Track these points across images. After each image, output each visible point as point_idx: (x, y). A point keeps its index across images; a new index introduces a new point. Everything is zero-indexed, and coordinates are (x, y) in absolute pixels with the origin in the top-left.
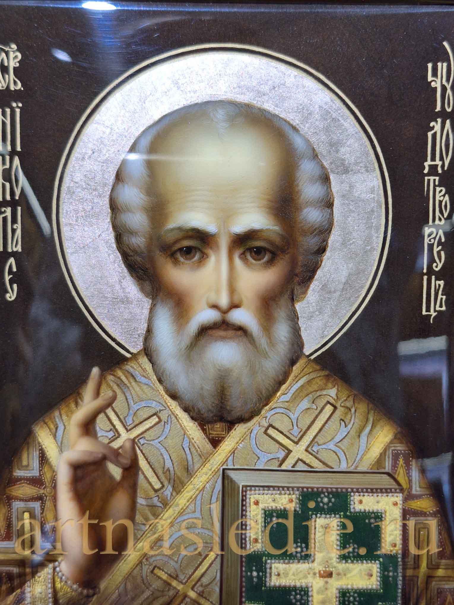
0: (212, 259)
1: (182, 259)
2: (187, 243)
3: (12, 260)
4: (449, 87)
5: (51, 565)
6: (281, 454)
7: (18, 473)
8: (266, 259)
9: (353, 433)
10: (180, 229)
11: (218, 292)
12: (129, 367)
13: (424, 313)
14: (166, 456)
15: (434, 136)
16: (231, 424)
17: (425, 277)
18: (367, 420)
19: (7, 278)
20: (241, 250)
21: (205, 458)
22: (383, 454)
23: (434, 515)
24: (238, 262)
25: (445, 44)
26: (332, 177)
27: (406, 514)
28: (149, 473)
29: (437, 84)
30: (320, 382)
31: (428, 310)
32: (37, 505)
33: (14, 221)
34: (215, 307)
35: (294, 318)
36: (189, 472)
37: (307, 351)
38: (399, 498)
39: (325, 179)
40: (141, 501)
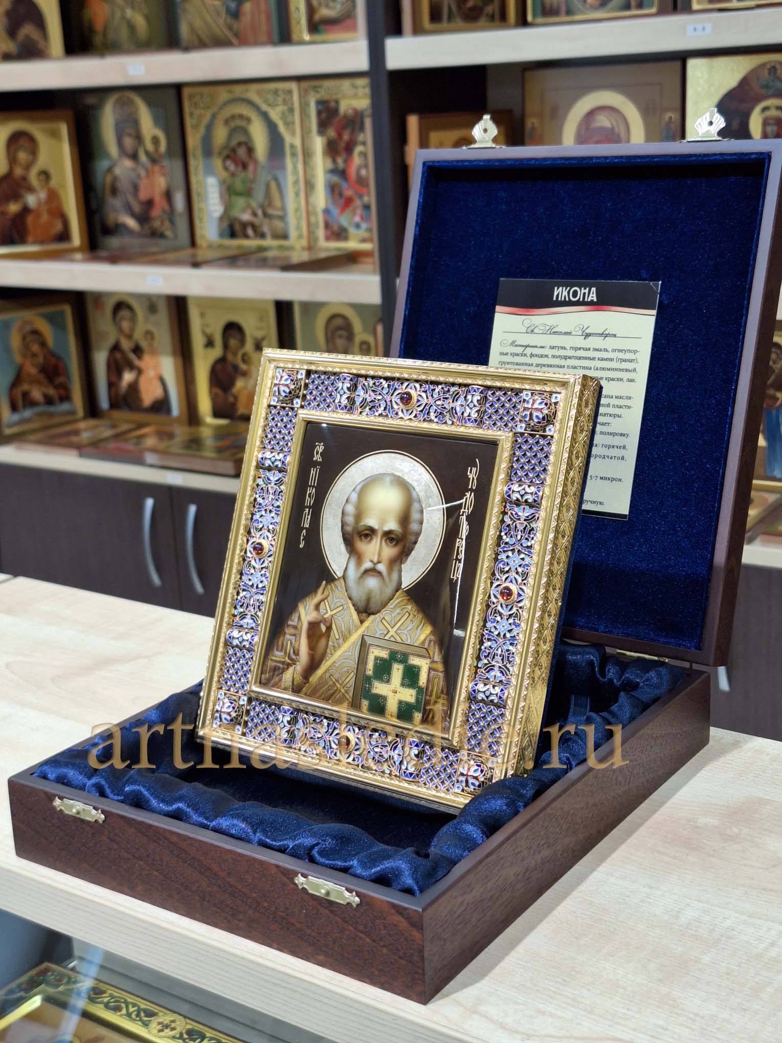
0: (374, 540)
1: (363, 538)
2: (367, 532)
3: (304, 531)
4: (475, 478)
5: (294, 666)
6: (385, 632)
7: (290, 623)
8: (394, 543)
9: (415, 627)
10: (365, 525)
11: (374, 555)
12: (337, 583)
13: (452, 577)
14: (343, 625)
15: (467, 499)
16: (369, 614)
17: (454, 561)
18: (421, 622)
19: (302, 538)
20: (385, 538)
21: (357, 629)
22: (425, 639)
23: (442, 672)
24: (383, 543)
25: (477, 460)
26: (424, 510)
27: (430, 669)
28: (335, 632)
29: (471, 477)
30: (405, 601)
31: (453, 576)
32: (294, 637)
33: (308, 515)
34: (372, 561)
35: (400, 571)
36: (350, 633)
37: (403, 587)
38: (428, 661)
39: (422, 512)
40: (330, 643)
